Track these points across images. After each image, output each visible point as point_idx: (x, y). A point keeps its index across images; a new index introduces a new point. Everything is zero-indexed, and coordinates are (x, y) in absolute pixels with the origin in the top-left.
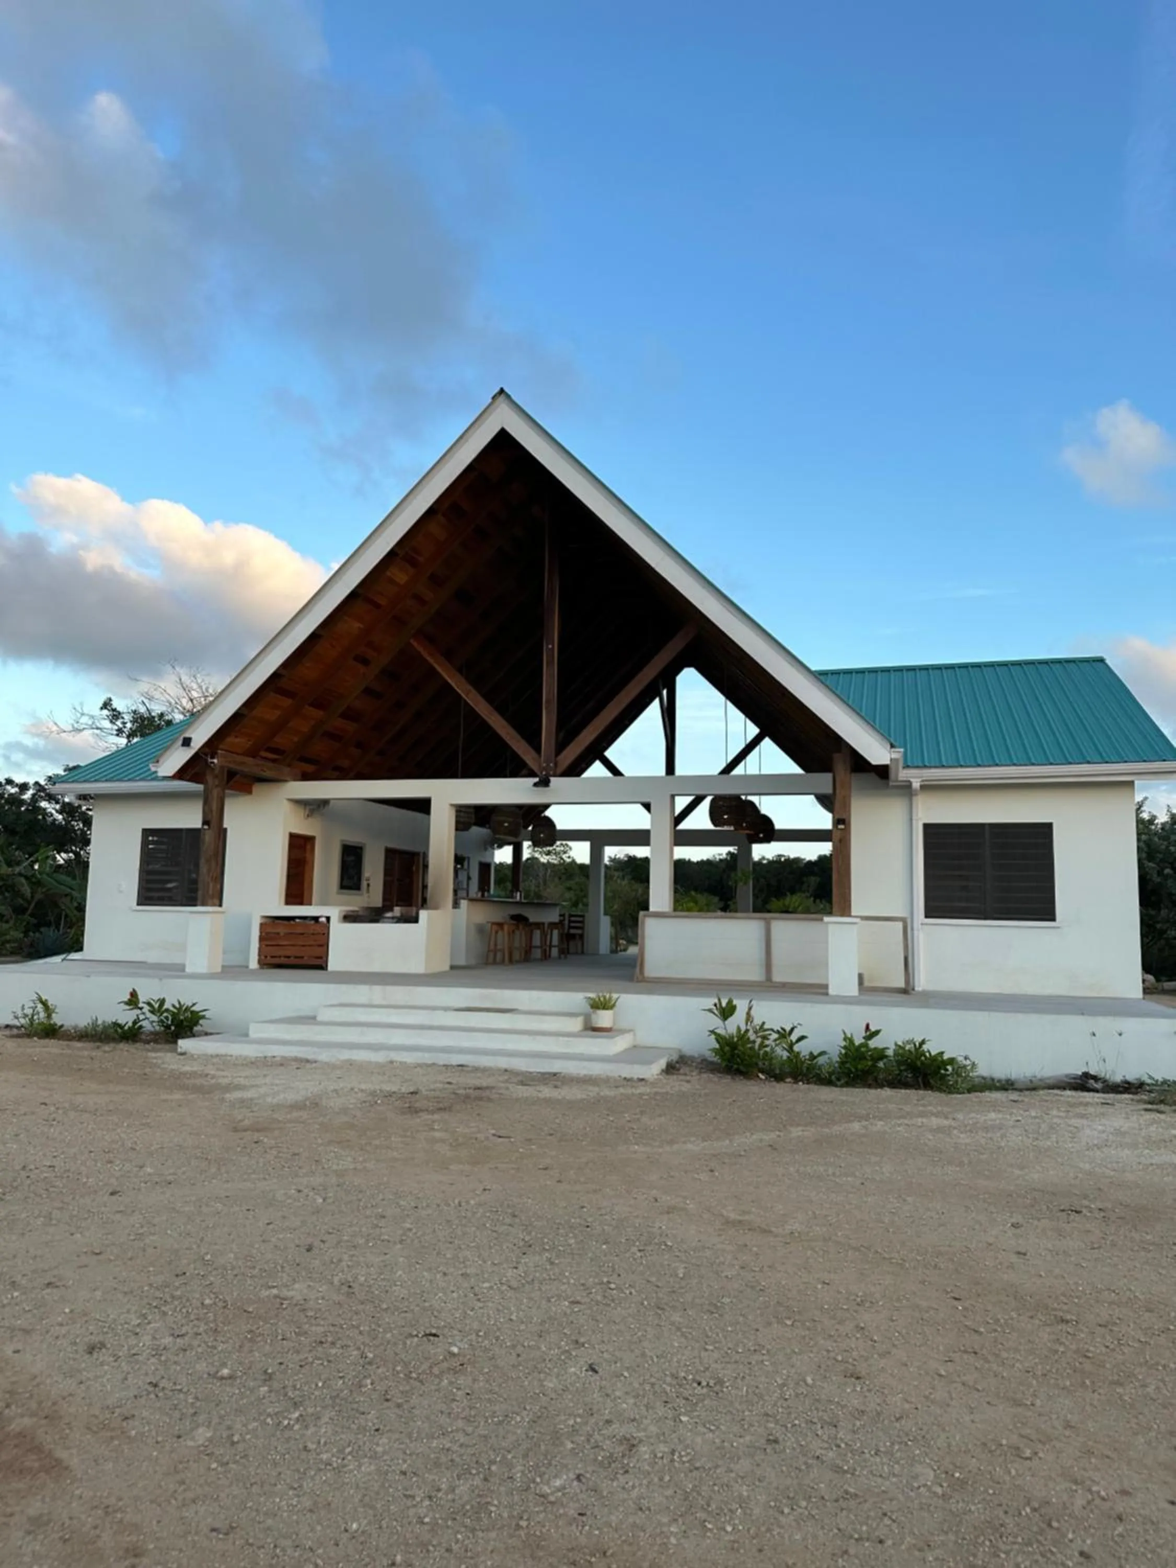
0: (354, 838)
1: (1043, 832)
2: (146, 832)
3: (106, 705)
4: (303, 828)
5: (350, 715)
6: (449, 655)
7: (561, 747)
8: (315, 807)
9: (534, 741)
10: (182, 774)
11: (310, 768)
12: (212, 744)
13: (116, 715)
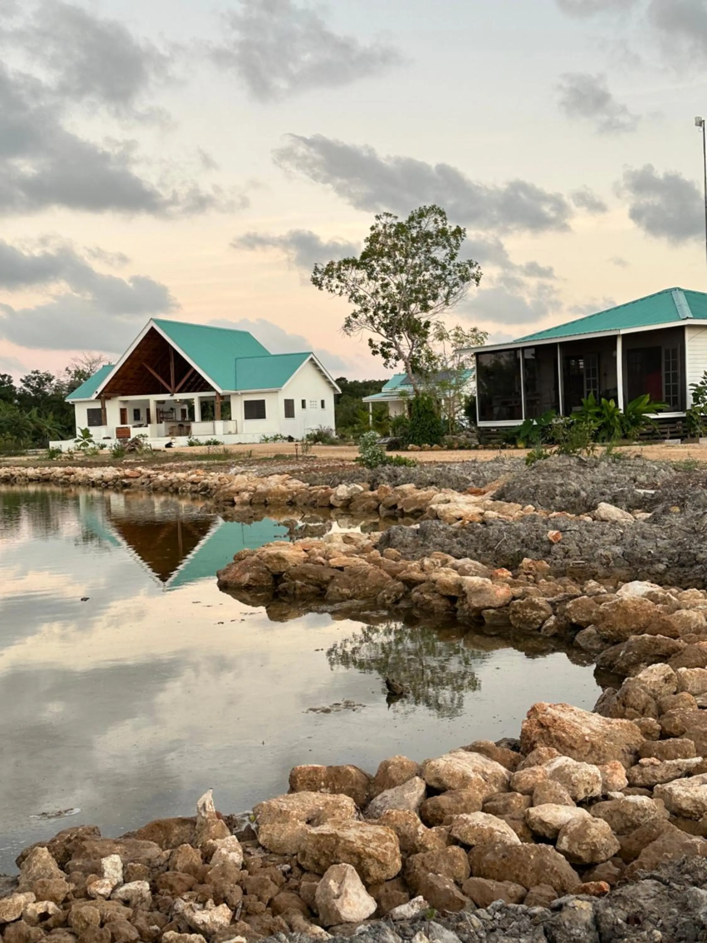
0: (137, 407)
1: (263, 401)
2: (88, 410)
3: (67, 369)
4: (123, 407)
5: (131, 379)
6: (151, 366)
7: (176, 386)
8: (125, 402)
9: (170, 385)
10: (97, 398)
11: (123, 392)
12: (101, 393)
13: (70, 372)
